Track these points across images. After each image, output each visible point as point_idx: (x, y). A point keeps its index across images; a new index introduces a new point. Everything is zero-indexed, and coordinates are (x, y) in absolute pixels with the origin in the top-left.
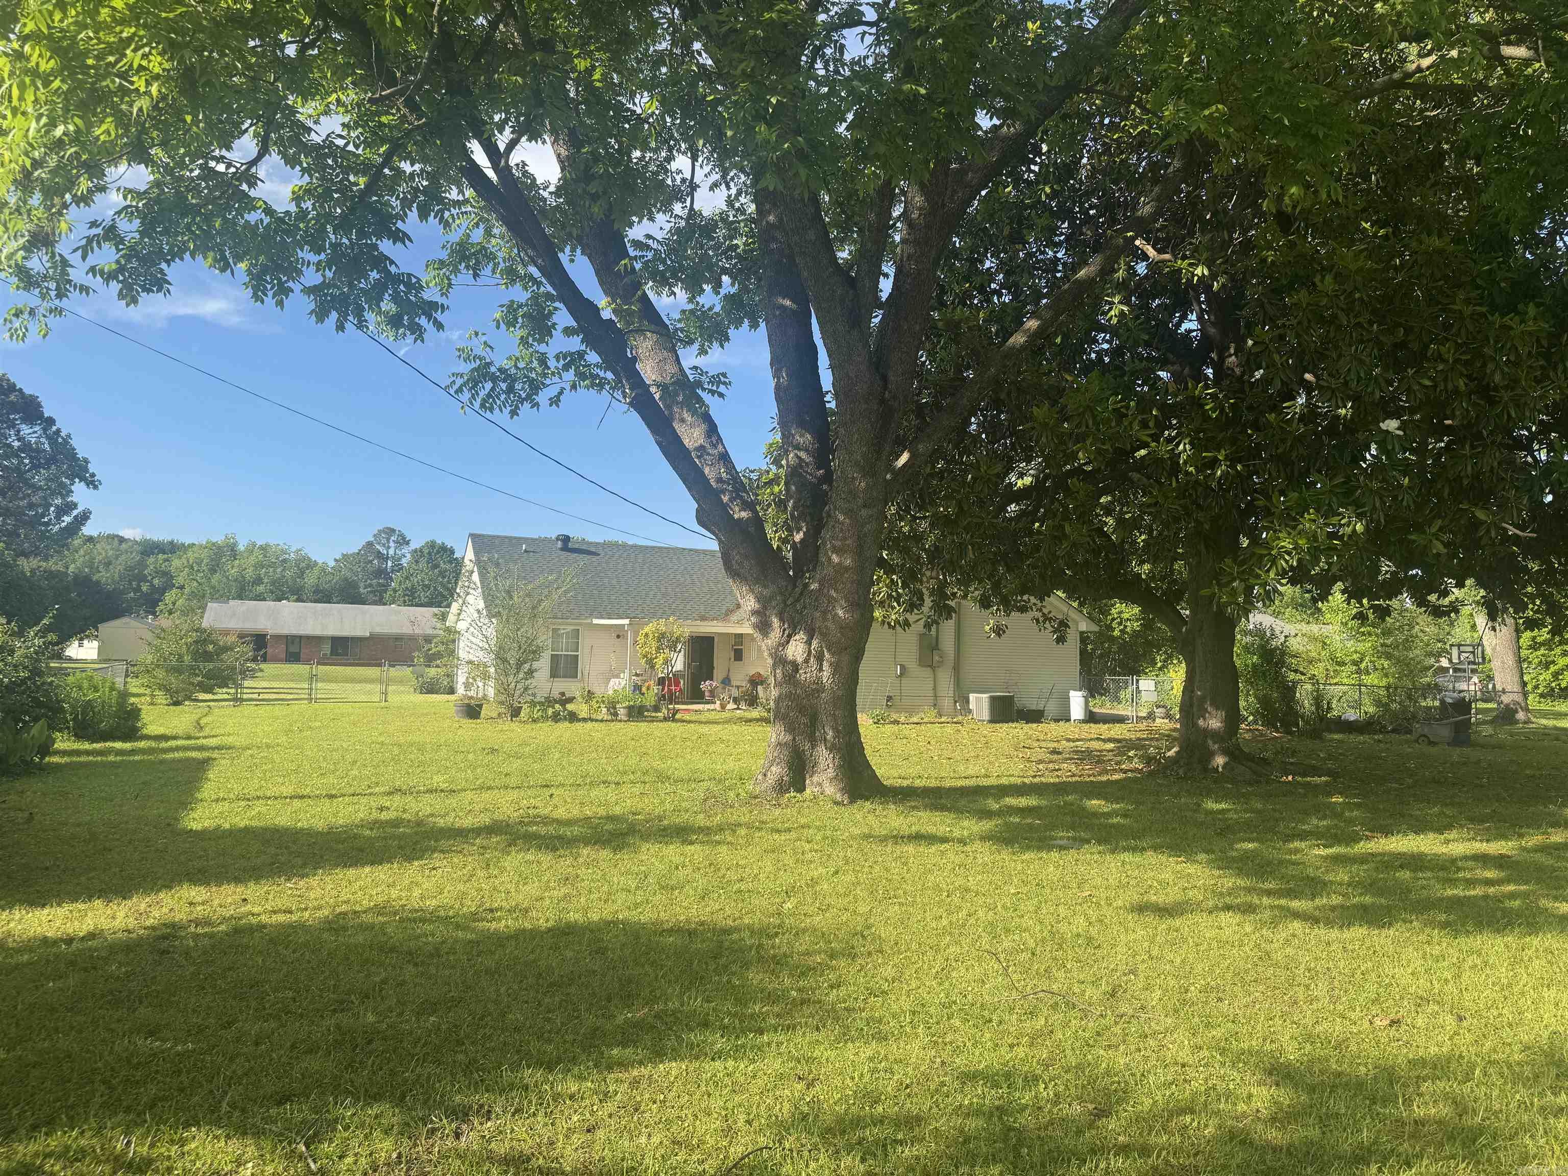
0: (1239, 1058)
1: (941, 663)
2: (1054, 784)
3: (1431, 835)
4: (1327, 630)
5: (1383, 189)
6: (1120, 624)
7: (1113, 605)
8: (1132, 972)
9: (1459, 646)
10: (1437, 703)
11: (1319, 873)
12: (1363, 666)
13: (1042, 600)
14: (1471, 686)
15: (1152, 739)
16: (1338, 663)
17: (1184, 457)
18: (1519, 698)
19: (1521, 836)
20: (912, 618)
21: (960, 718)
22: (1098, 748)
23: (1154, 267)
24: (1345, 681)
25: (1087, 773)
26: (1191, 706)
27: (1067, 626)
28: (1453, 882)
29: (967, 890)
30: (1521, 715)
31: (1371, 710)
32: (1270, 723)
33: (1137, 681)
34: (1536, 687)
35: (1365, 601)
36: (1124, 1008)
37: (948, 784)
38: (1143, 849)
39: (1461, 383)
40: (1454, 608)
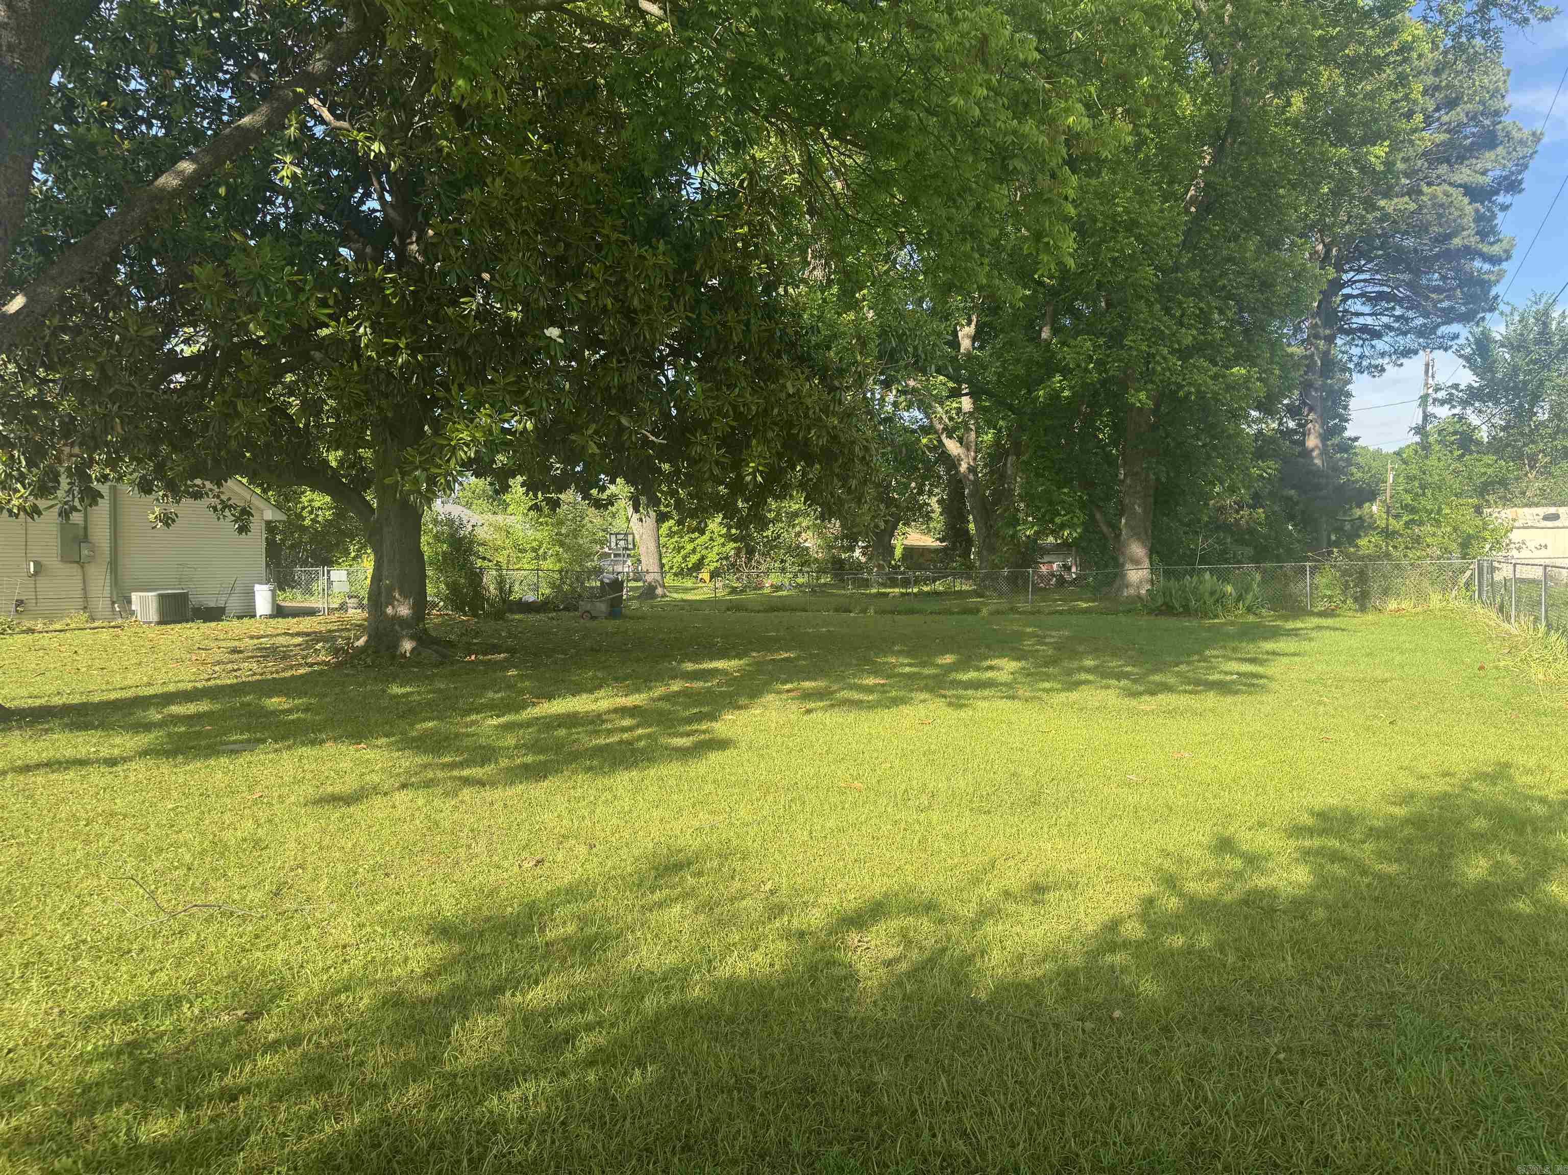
0: (399, 927)
1: (92, 559)
2: (231, 686)
3: (584, 696)
4: (510, 520)
5: (549, 107)
6: (311, 513)
7: (303, 493)
8: (300, 866)
9: (616, 534)
10: (598, 584)
11: (490, 741)
12: (541, 552)
13: (219, 485)
14: (626, 567)
15: (342, 630)
16: (520, 551)
17: (364, 340)
18: (658, 577)
19: (650, 689)
20: (42, 504)
21: (120, 621)
22: (285, 643)
23: (332, 132)
24: (526, 566)
25: (271, 670)
26: (379, 594)
27: (250, 514)
28: (597, 733)
29: (113, 814)
30: (659, 591)
31: (548, 591)
32: (459, 608)
33: (329, 572)
34: (671, 568)
35: (540, 494)
36: (289, 905)
37: (96, 699)
38: (322, 742)
39: (609, 302)
40: (611, 501)
